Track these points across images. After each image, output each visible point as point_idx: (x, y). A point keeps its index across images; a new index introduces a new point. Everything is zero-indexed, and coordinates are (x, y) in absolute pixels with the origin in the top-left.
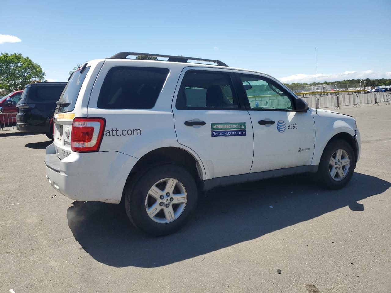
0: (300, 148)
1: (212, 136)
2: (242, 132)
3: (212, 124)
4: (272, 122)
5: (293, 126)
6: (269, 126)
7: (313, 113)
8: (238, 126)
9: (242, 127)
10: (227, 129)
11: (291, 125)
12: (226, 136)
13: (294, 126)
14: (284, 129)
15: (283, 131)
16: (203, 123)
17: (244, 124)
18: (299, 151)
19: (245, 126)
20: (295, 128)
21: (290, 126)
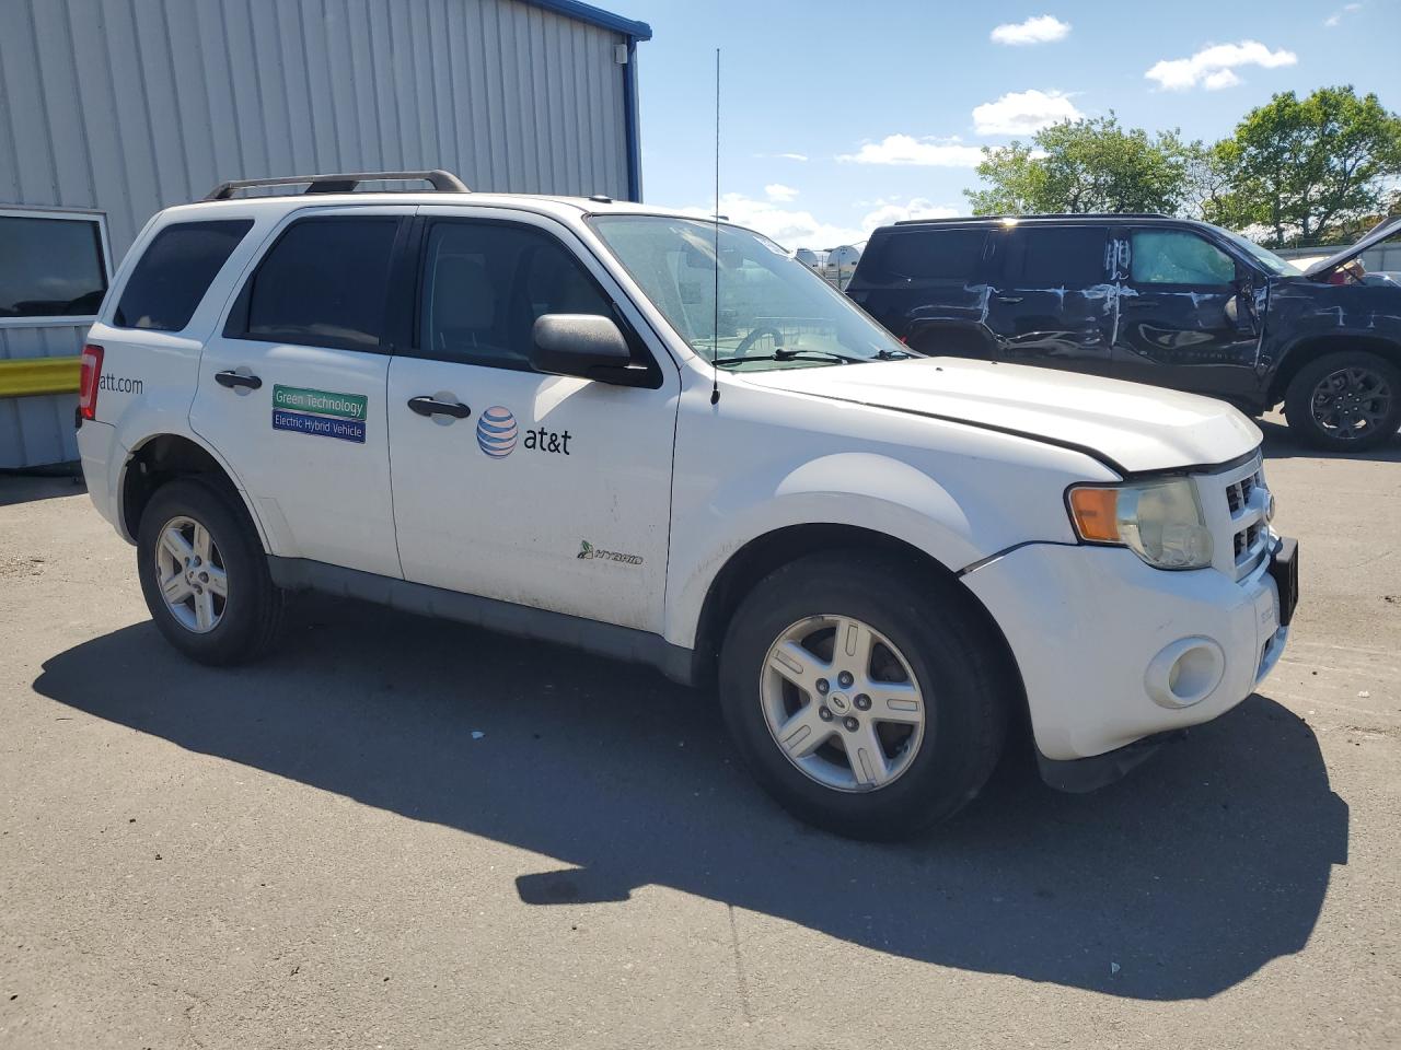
0: (585, 545)
1: (276, 426)
2: (351, 429)
3: (277, 388)
4: (462, 411)
5: (549, 440)
6: (447, 425)
7: (696, 398)
8: (343, 406)
9: (354, 408)
10: (312, 411)
11: (542, 433)
12: (307, 431)
13: (553, 442)
14: (508, 444)
15: (503, 453)
16: (255, 383)
17: (362, 400)
18: (581, 556)
19: (364, 410)
20: (561, 448)
21: (535, 438)
